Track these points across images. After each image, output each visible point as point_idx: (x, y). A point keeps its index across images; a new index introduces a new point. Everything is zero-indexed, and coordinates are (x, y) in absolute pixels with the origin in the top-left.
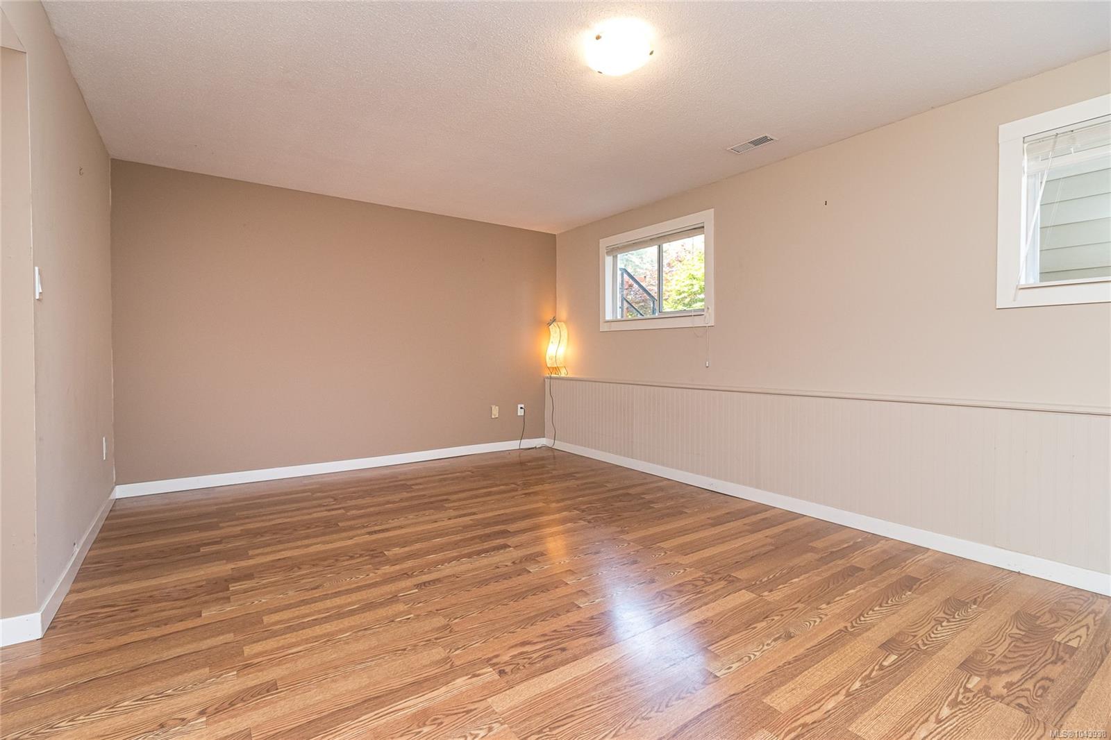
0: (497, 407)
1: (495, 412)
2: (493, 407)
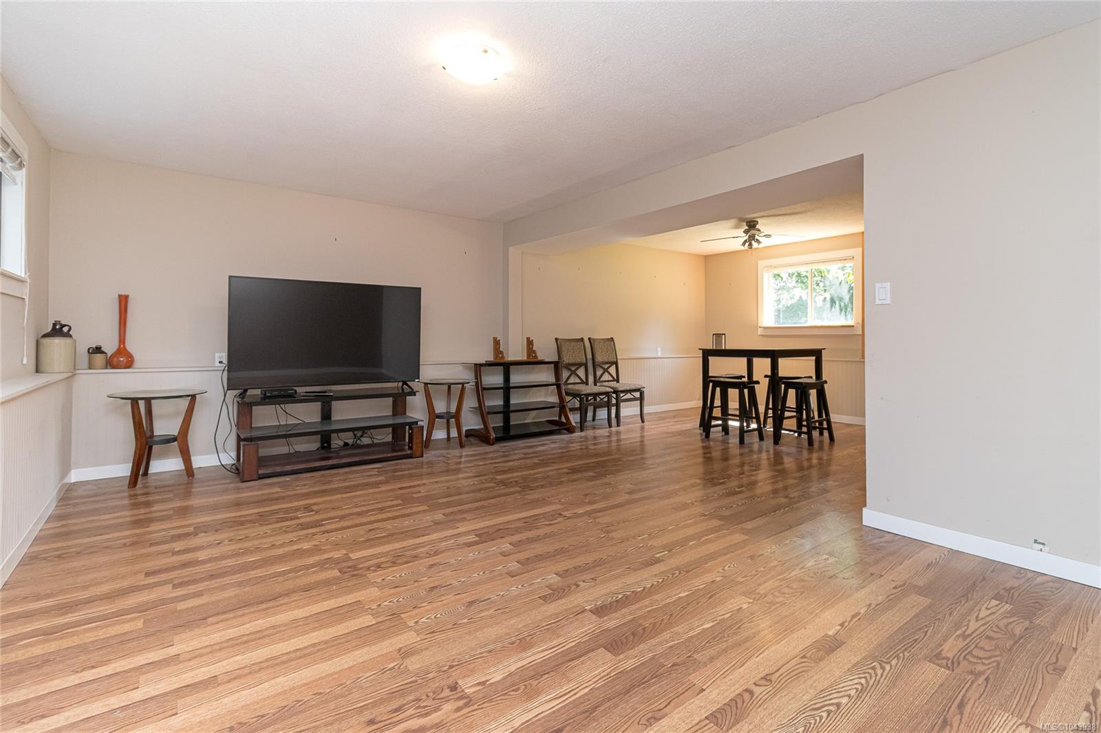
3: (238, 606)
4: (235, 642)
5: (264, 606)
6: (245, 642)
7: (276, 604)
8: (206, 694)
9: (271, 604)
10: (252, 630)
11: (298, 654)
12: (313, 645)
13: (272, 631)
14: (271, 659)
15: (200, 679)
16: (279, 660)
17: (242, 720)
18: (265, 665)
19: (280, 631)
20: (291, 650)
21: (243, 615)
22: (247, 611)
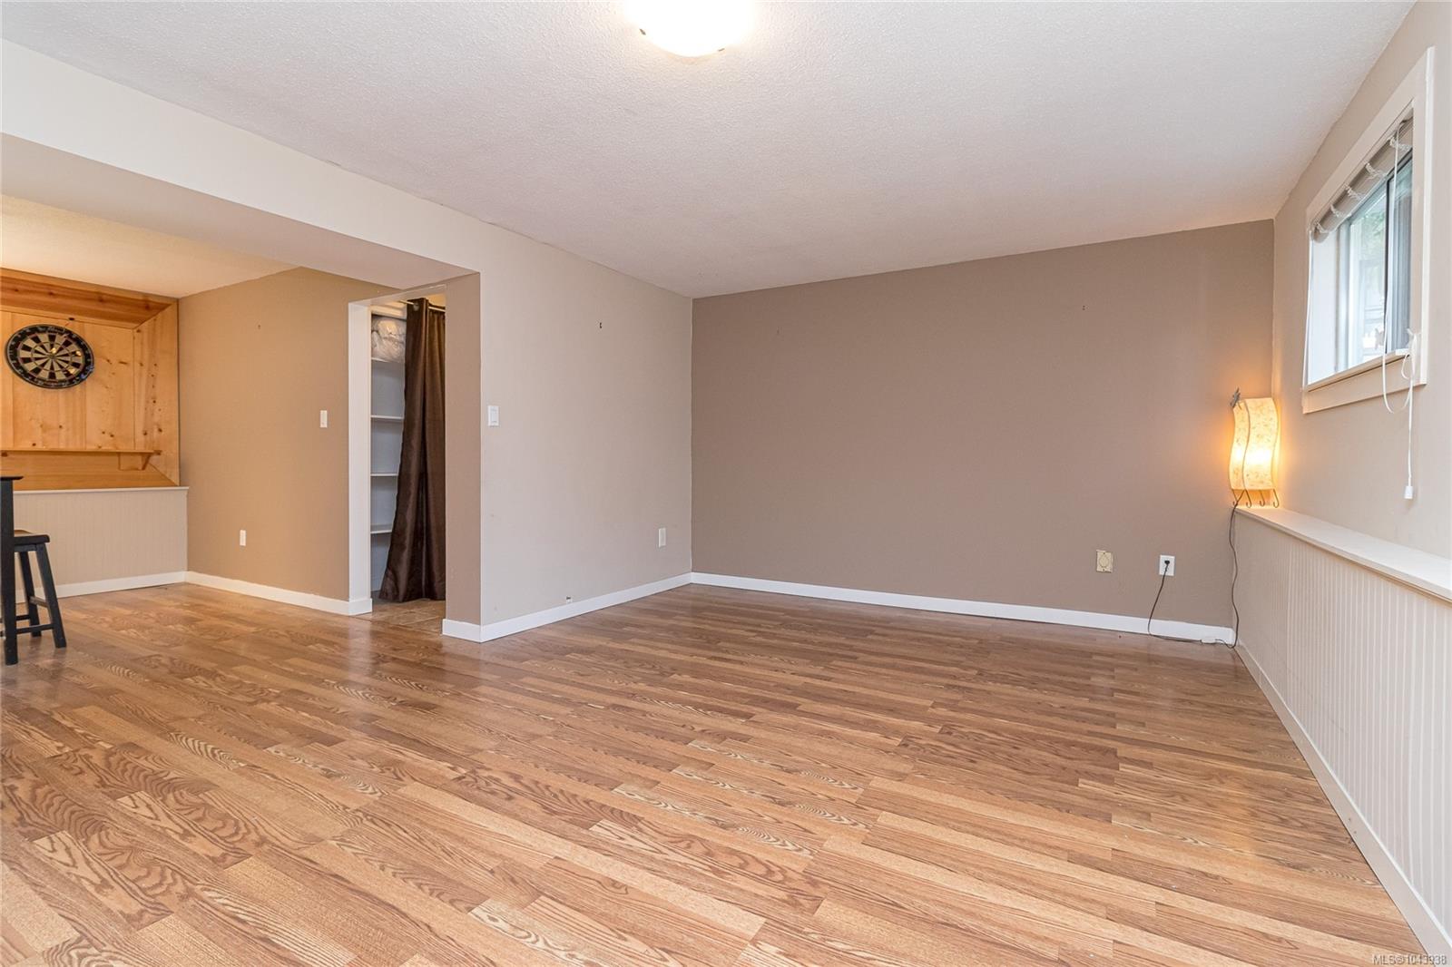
0: (1109, 555)
1: (1105, 561)
2: (1100, 553)
3: (1004, 952)
4: (1034, 889)
5: (968, 922)
6: (1022, 880)
7: (951, 914)
8: (1083, 851)
9: (957, 918)
10: (1006, 893)
11: (980, 831)
12: (958, 830)
13: (986, 874)
14: (1007, 844)
15: (1085, 868)
16: (1001, 837)
17: (1057, 811)
18: (1016, 842)
19: (977, 867)
20: (982, 839)
21: (1004, 927)
22: (995, 929)
